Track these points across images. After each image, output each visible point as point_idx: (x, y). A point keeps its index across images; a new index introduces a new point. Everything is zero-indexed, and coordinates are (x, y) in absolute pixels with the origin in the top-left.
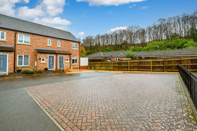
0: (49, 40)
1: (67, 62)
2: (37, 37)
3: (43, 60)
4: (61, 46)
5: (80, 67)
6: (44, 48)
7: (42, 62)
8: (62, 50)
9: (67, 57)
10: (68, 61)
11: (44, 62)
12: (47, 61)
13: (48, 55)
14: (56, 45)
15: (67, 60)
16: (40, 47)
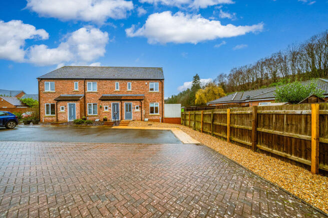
0: (117, 84)
1: (136, 110)
2: (104, 82)
3: (106, 108)
4: (132, 89)
5: (164, 119)
6: (111, 94)
7: (105, 110)
8: (133, 95)
9: (137, 104)
10: (139, 110)
11: (107, 110)
12: (110, 110)
13: (112, 103)
14: (126, 89)
15: (137, 108)
16: (107, 93)
